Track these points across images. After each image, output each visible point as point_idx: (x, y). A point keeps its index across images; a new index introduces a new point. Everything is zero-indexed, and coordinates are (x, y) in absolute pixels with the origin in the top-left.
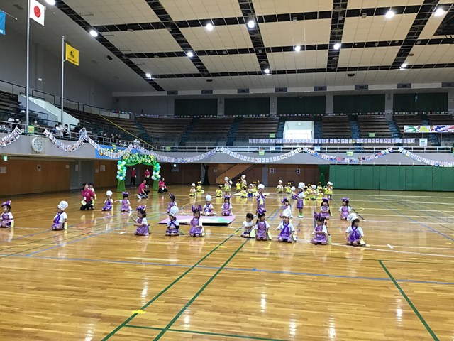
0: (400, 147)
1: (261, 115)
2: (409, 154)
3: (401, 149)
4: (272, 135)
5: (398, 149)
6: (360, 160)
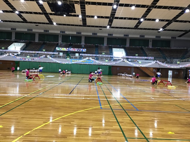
0: (48, 55)
1: (7, 40)
2: (51, 58)
3: (48, 56)
4: (3, 48)
5: (47, 56)
6: (32, 60)
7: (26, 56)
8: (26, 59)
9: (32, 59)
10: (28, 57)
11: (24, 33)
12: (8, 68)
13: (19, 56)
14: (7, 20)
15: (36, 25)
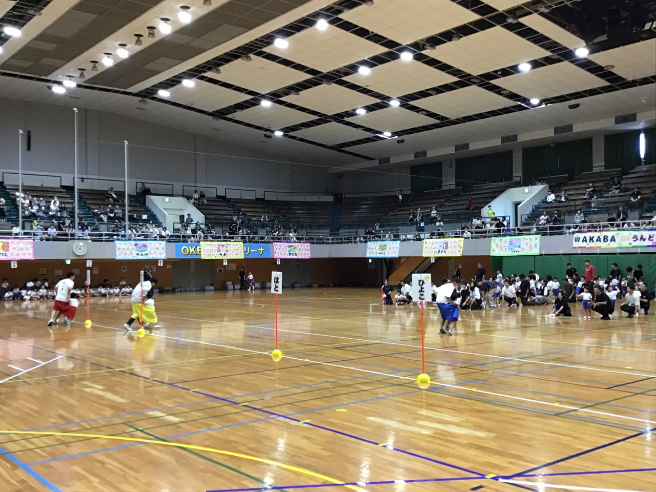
11: (549, 145)
14: (482, 111)
15: (571, 107)
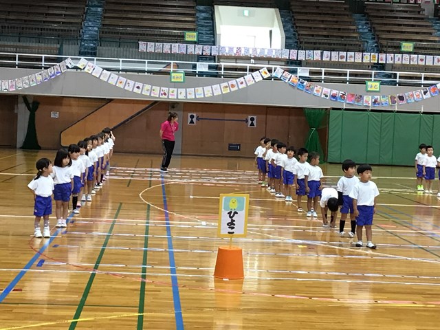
4: (191, 36)
6: (394, 102)
7: (360, 78)
8: (365, 98)
9: (392, 98)
10: (373, 85)
12: (233, 148)
13: (320, 81)
